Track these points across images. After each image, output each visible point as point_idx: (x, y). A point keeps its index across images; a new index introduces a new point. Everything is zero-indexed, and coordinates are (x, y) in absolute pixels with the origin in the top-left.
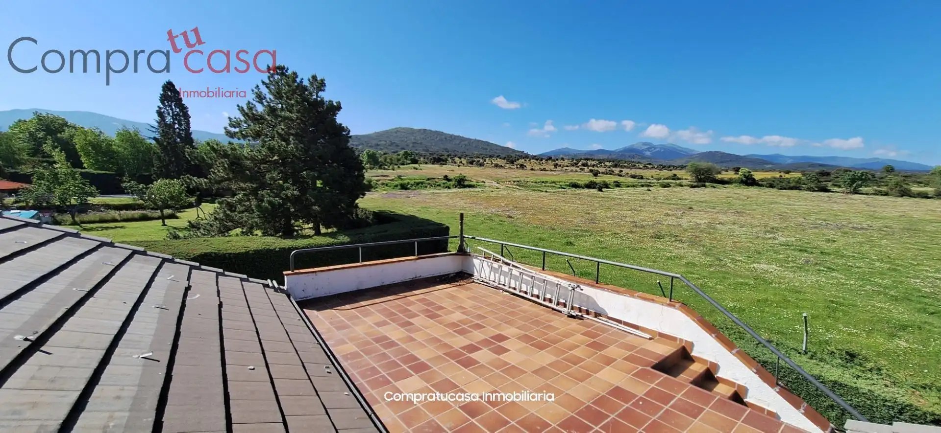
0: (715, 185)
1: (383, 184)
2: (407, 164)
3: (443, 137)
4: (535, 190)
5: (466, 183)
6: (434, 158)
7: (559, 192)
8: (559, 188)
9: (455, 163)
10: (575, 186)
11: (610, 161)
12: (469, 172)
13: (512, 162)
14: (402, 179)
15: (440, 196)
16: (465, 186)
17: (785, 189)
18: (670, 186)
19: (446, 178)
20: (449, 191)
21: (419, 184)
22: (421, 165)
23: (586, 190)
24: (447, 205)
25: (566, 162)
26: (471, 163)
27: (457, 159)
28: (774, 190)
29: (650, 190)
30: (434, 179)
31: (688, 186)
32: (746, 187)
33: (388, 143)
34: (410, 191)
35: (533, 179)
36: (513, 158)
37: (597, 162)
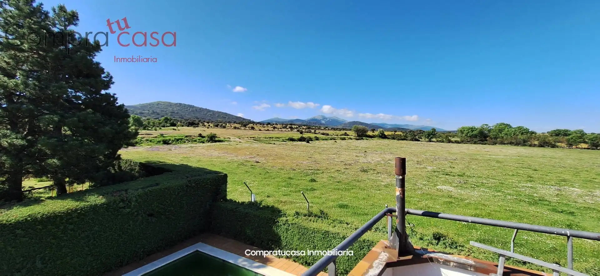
0: (367, 138)
1: (147, 140)
2: (167, 127)
3: (194, 109)
4: (267, 143)
5: (217, 139)
6: (189, 123)
7: (283, 144)
8: (282, 141)
9: (205, 126)
10: (292, 140)
11: (304, 126)
12: (218, 131)
13: (245, 126)
14: (164, 137)
15: (197, 149)
16: (216, 141)
17: (400, 140)
18: (346, 139)
19: (200, 135)
20: (204, 144)
21: (178, 140)
22: (178, 127)
23: (299, 143)
24: (204, 155)
25: (279, 126)
26: (217, 126)
27: (206, 124)
28: (396, 141)
29: (336, 142)
30: (191, 136)
31: (355, 139)
32: (382, 139)
33: (151, 111)
34: (171, 145)
35: (263, 136)
36: (244, 123)
37: (298, 126)
